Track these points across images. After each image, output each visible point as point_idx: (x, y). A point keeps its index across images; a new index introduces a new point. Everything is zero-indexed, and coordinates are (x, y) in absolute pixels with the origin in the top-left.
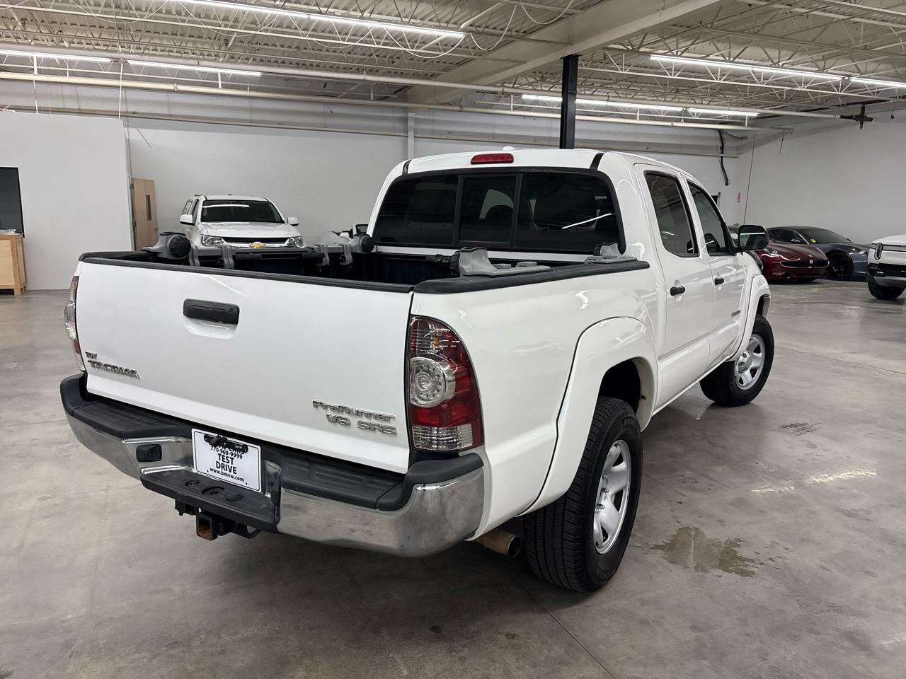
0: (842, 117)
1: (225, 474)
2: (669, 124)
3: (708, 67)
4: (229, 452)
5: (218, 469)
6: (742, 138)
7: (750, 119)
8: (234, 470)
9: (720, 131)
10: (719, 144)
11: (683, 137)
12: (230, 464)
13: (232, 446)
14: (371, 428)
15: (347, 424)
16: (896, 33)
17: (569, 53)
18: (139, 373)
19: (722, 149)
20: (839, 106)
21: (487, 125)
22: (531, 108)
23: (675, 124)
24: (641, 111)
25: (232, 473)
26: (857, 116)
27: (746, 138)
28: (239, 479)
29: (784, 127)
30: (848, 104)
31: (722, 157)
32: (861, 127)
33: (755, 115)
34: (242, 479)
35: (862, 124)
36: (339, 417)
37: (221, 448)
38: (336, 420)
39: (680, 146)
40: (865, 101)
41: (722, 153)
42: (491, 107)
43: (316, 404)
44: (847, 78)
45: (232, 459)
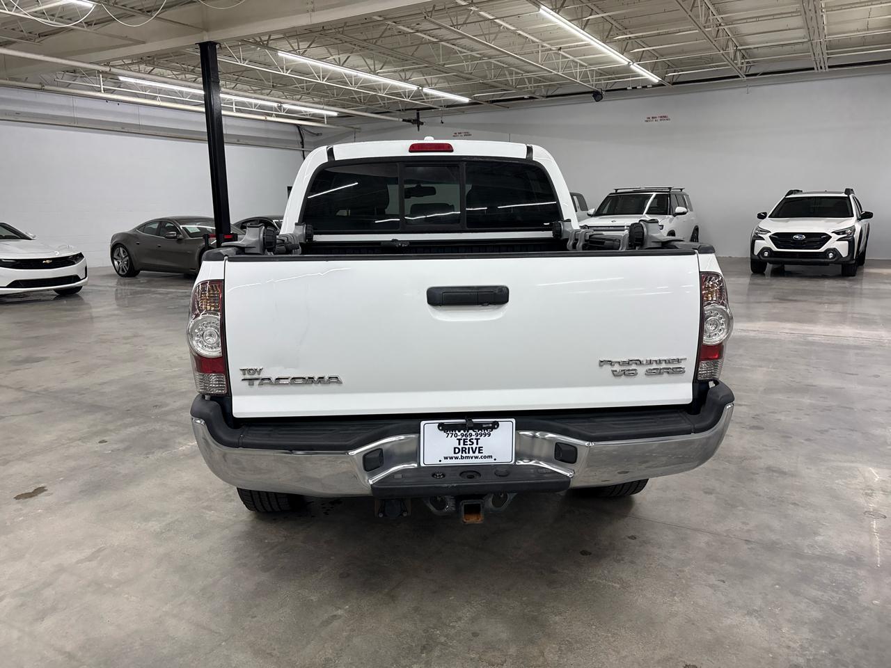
0: (404, 120)
1: (467, 457)
2: (263, 118)
3: (312, 66)
4: (474, 433)
5: (456, 455)
6: (318, 135)
7: (329, 117)
8: (479, 450)
9: (298, 126)
10: (300, 139)
11: (267, 131)
12: (474, 446)
13: (479, 427)
14: (659, 372)
15: (633, 374)
16: (460, 54)
17: (206, 39)
18: (341, 378)
19: (302, 143)
20: (400, 110)
21: (61, 107)
22: (115, 90)
23: (269, 118)
24: (237, 103)
25: (477, 454)
26: (414, 120)
27: (321, 134)
28: (485, 457)
29: (355, 126)
30: (406, 110)
31: (303, 151)
32: (419, 130)
33: (335, 114)
34: (491, 457)
35: (418, 127)
36: (625, 370)
37: (462, 432)
38: (624, 373)
39: (267, 139)
40: (419, 107)
41: (303, 147)
42: (68, 86)
43: (602, 363)
44: (420, 88)
45: (477, 440)
